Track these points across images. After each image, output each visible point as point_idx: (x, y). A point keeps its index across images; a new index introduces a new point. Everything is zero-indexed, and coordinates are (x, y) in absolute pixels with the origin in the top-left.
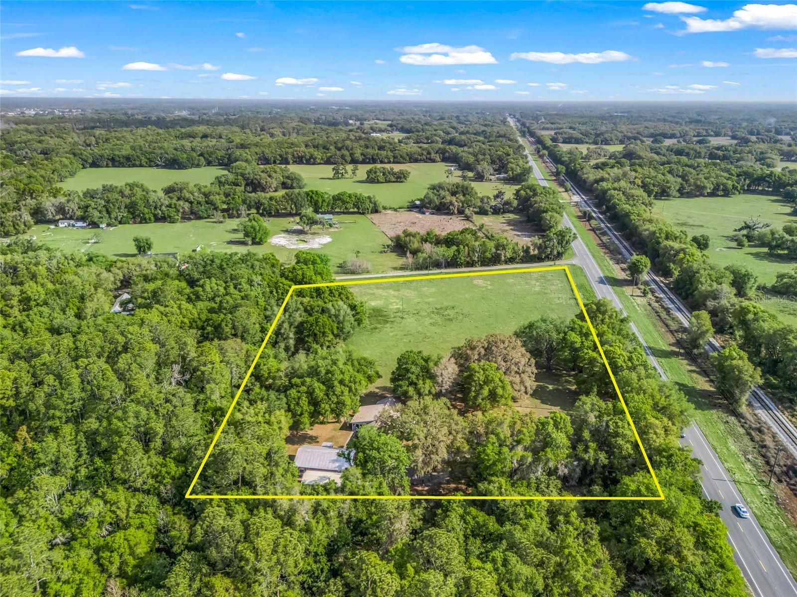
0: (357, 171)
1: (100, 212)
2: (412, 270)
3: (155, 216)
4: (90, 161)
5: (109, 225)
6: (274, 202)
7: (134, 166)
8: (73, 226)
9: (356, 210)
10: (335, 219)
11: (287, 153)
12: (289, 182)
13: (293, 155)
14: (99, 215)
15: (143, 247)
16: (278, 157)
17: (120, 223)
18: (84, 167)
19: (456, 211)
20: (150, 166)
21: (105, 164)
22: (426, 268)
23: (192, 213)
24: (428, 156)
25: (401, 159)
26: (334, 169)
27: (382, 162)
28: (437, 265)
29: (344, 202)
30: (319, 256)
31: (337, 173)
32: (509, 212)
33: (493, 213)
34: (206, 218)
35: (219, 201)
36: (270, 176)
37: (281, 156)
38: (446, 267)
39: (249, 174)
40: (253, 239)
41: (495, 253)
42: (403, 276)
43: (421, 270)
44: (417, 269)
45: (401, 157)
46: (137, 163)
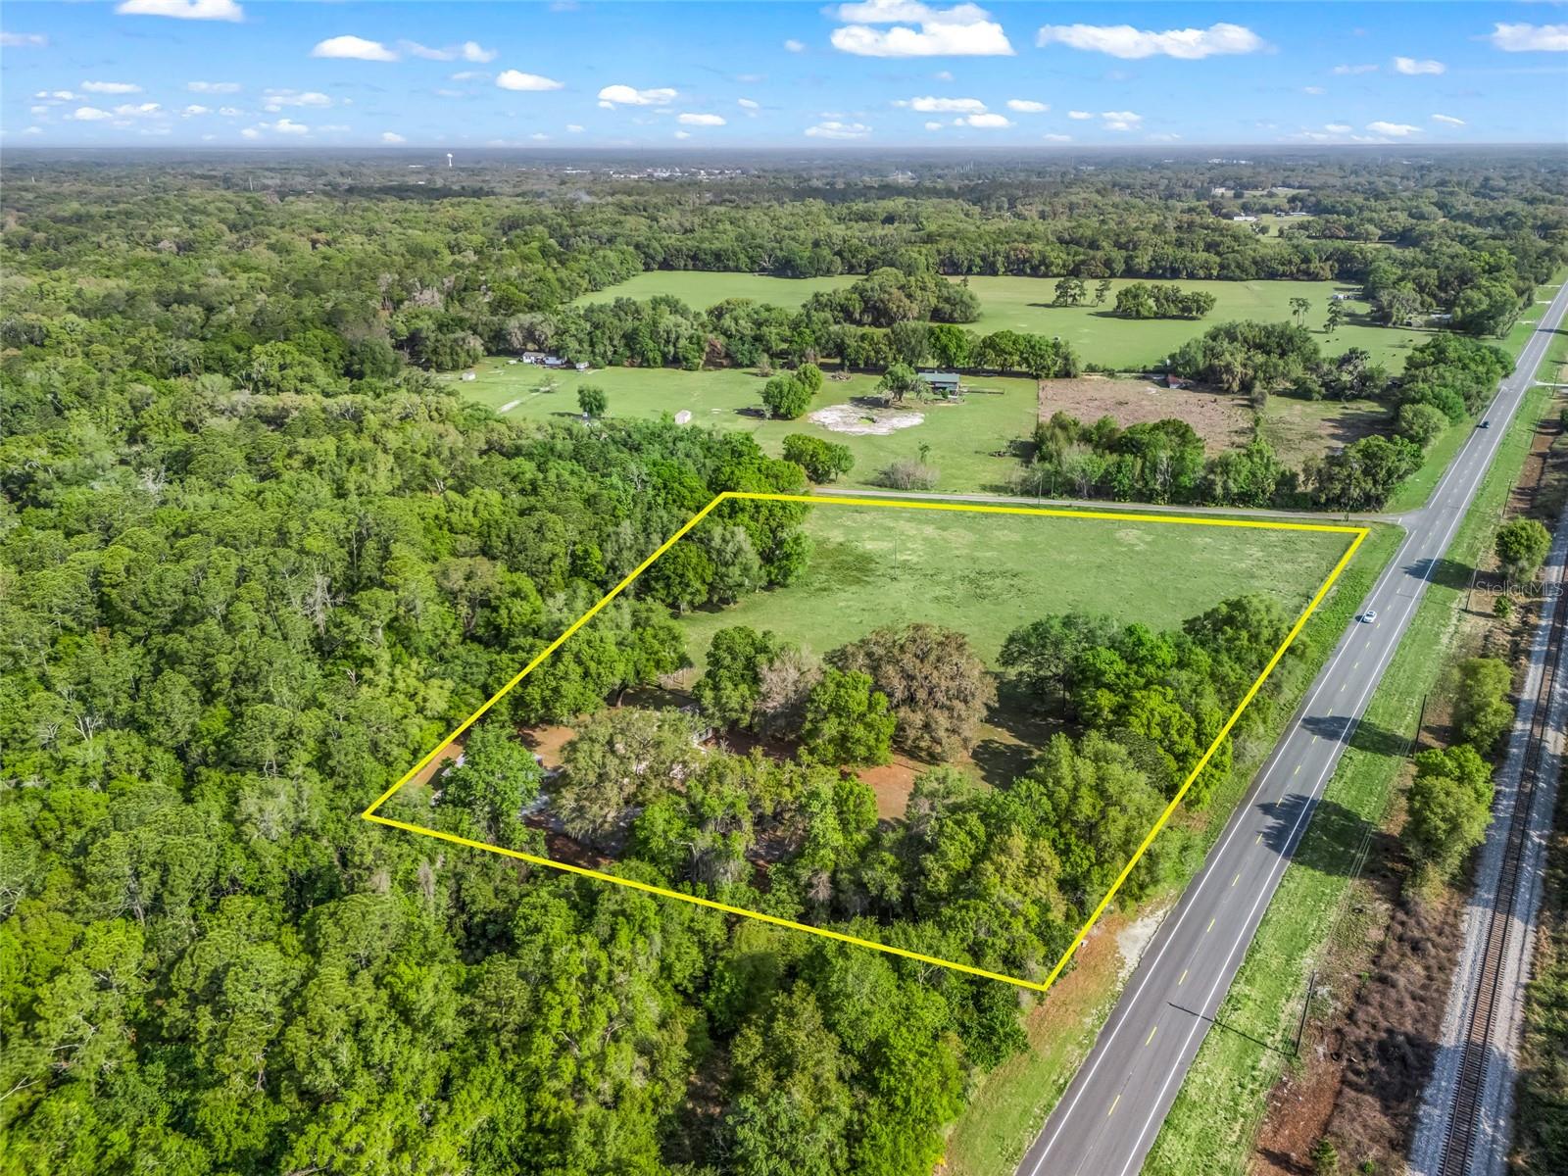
0: (1106, 293)
1: (580, 342)
2: (1013, 493)
3: (664, 355)
4: (660, 258)
5: (592, 366)
6: (866, 345)
7: (726, 269)
8: (542, 362)
9: (1024, 368)
10: (966, 383)
11: (996, 253)
12: (947, 307)
13: (1008, 257)
14: (577, 347)
15: (592, 404)
16: (978, 261)
17: (610, 363)
18: (648, 268)
19: (1235, 386)
20: (752, 271)
21: (682, 264)
22: (1046, 494)
23: (728, 355)
24: (1304, 266)
25: (1238, 272)
26: (1058, 287)
27: (1192, 276)
28: (1071, 490)
29: (1001, 352)
30: (828, 448)
31: (1064, 294)
32: (1369, 398)
33: (1325, 398)
34: (748, 366)
35: (773, 337)
36: (909, 296)
37: (983, 258)
38: (1090, 497)
39: (872, 289)
40: (776, 408)
41: (1205, 478)
42: (985, 504)
43: (1036, 495)
44: (1026, 493)
45: (1238, 266)
46: (731, 264)
